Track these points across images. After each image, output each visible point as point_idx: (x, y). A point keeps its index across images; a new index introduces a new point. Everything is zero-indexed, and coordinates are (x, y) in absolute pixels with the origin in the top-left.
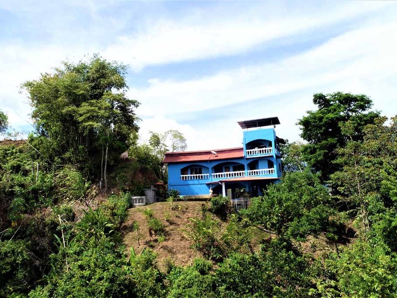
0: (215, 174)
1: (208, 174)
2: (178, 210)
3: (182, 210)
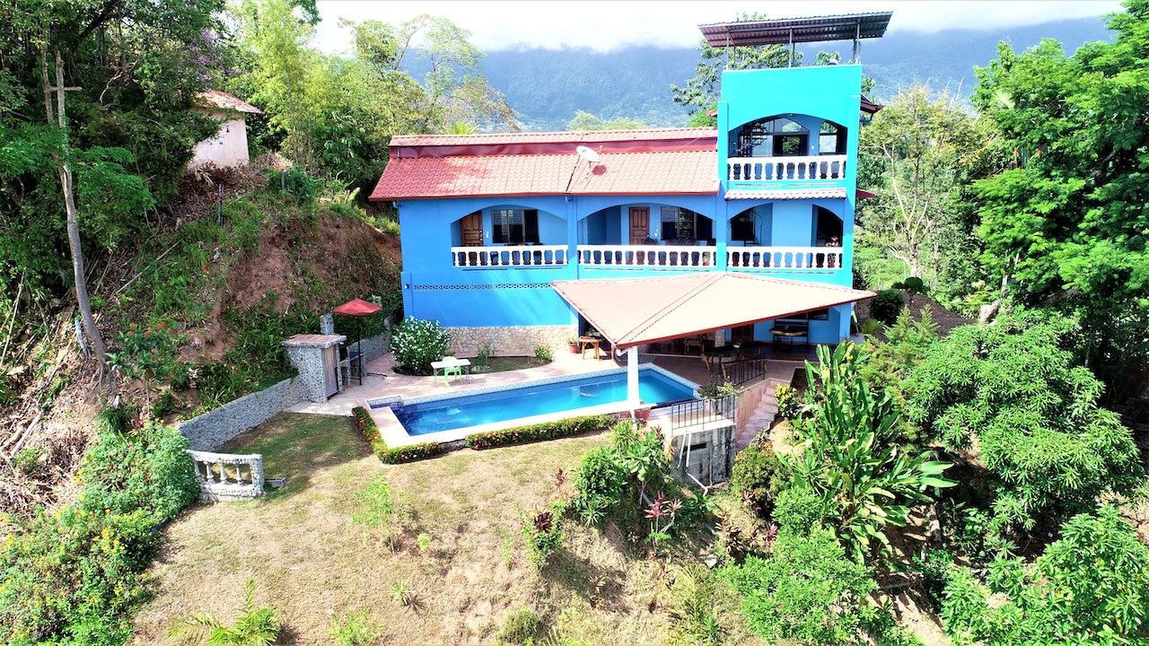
0: (593, 248)
1: (565, 248)
2: (414, 552)
3: (435, 546)
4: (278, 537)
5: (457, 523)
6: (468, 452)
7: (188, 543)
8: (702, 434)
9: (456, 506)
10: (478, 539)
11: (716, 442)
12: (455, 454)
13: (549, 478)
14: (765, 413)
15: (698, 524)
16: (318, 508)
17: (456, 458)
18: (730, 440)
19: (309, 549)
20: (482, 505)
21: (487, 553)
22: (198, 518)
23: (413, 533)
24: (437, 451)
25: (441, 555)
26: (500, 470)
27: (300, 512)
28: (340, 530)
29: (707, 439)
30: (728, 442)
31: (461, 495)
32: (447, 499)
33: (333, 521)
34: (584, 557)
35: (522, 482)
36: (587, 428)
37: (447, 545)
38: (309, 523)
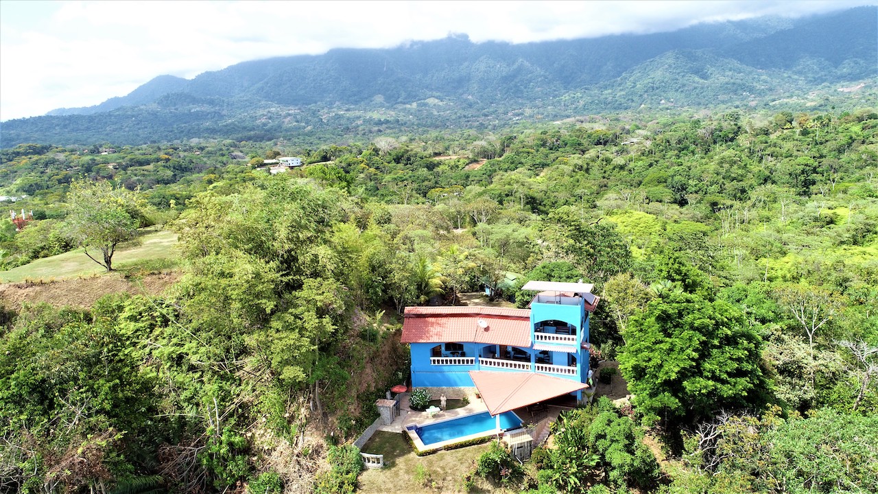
0: (485, 359)
1: (474, 358)
2: (431, 487)
3: (437, 485)
4: (392, 482)
5: (442, 477)
6: (443, 451)
7: (365, 483)
8: (521, 444)
9: (442, 472)
10: (449, 483)
11: (526, 445)
12: (439, 452)
13: (470, 462)
14: (545, 432)
15: (518, 475)
16: (401, 472)
17: (440, 454)
18: (532, 445)
19: (401, 486)
20: (449, 471)
21: (452, 487)
22: (365, 473)
23: (431, 481)
24: (434, 452)
25: (439, 488)
26: (454, 458)
27: (397, 474)
28: (409, 480)
29: (523, 445)
30: (530, 446)
31: (443, 468)
32: (439, 470)
33: (406, 477)
34: (481, 488)
35: (461, 463)
36: (482, 441)
37: (441, 485)
38: (400, 478)
